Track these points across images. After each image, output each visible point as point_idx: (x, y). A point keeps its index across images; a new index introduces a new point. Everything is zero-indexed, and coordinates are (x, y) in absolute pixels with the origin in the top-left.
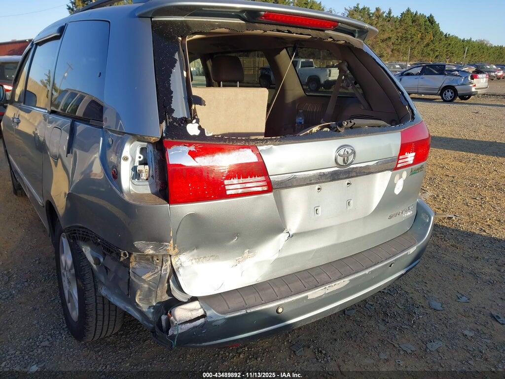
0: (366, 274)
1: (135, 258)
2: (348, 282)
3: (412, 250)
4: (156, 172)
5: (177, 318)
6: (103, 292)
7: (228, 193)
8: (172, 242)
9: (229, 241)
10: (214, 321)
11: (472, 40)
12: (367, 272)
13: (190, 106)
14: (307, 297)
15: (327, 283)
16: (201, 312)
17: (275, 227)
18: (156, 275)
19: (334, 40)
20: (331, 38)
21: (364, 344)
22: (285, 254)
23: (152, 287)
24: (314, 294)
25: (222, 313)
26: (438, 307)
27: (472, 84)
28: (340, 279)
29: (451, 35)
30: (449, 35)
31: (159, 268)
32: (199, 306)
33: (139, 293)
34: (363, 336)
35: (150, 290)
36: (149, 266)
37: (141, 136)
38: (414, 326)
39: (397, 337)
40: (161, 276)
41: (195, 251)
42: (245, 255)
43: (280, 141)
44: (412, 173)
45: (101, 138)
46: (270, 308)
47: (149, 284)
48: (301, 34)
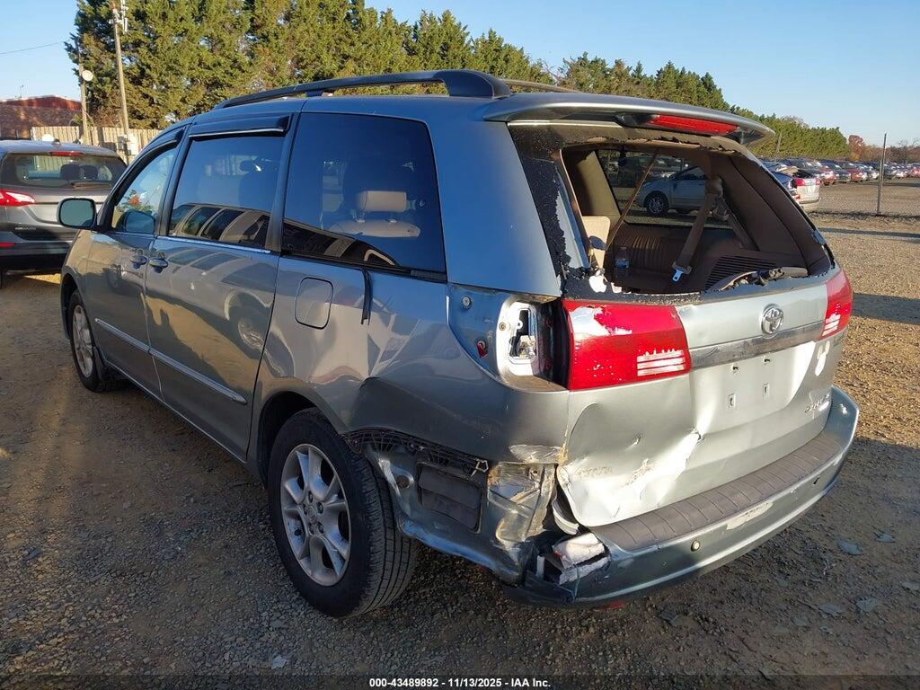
0: (790, 495)
1: (499, 471)
2: (771, 505)
3: (838, 459)
4: (539, 344)
5: (571, 556)
6: (408, 529)
7: (640, 373)
8: (564, 445)
9: (627, 446)
10: (620, 561)
11: (777, 117)
12: (792, 490)
13: (587, 252)
14: (726, 526)
15: (749, 506)
16: (600, 549)
17: (683, 425)
18: (532, 496)
19: (724, 150)
20: (720, 146)
21: (765, 607)
22: (693, 465)
23: (525, 513)
24: (734, 523)
25: (628, 550)
26: (854, 549)
27: (795, 194)
28: (761, 500)
29: (741, 109)
30: (738, 108)
31: (537, 485)
32: (596, 541)
33: (502, 523)
34: (760, 595)
35: (520, 519)
36: (519, 483)
37: (530, 294)
38: (830, 579)
39: (810, 594)
40: (540, 495)
41: (586, 460)
42: (644, 467)
43: (700, 299)
44: (835, 344)
45: (448, 298)
46: (686, 542)
47: (520, 510)
48: (688, 143)
